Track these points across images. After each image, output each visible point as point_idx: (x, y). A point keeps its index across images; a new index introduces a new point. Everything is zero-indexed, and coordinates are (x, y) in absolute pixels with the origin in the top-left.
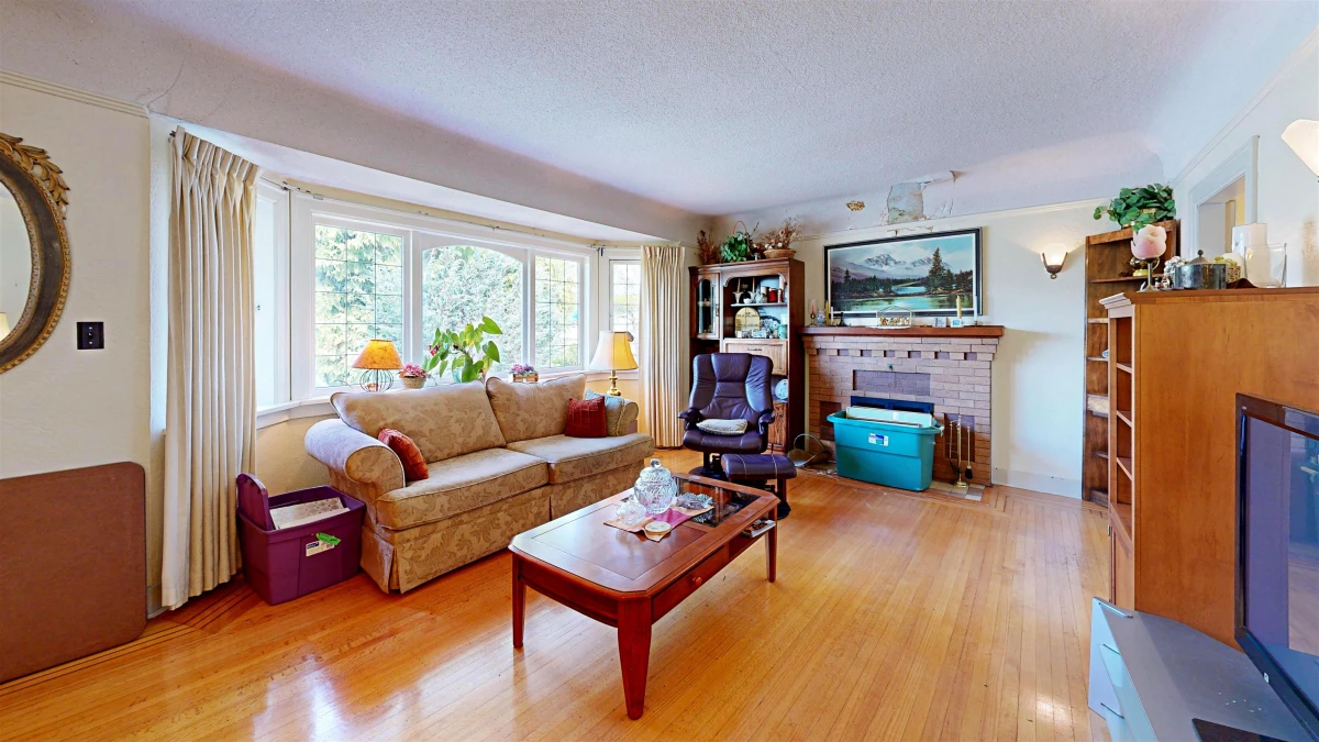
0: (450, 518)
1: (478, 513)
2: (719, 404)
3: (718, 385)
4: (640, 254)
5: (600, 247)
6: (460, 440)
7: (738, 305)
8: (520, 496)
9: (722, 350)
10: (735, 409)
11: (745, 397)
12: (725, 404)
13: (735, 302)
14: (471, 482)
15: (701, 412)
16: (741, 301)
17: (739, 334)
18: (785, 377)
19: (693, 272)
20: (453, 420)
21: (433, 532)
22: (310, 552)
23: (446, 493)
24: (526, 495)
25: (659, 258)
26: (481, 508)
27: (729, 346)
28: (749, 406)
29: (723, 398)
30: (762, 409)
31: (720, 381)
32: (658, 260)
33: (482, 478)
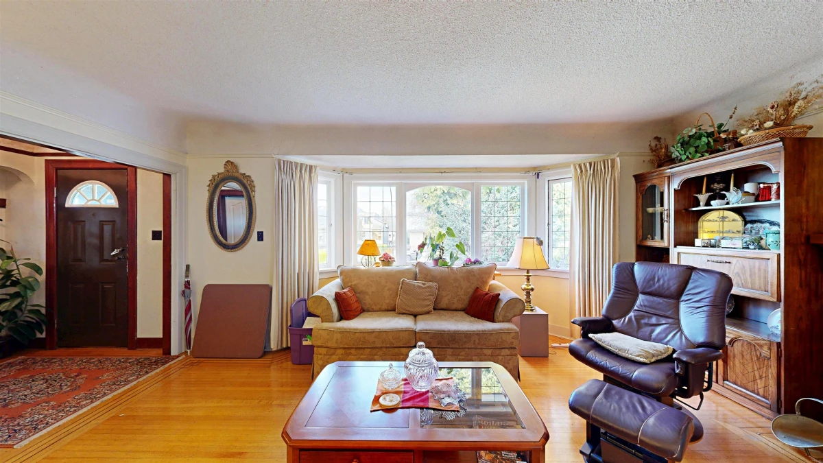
0: (345, 348)
1: (361, 351)
2: (638, 319)
3: (641, 298)
4: (571, 172)
5: (537, 172)
6: (387, 301)
7: (702, 208)
8: (392, 349)
9: (673, 260)
10: (658, 330)
11: (678, 319)
12: (646, 321)
13: (699, 205)
14: (357, 329)
15: (615, 322)
16: (708, 204)
17: (698, 242)
18: (775, 305)
19: (639, 179)
20: (386, 288)
21: (334, 354)
22: (305, 343)
23: (341, 332)
24: (396, 350)
25: (590, 172)
26: (364, 348)
27: (682, 256)
28: (680, 330)
29: (644, 314)
30: (701, 339)
31: (643, 293)
32: (590, 175)
33: (365, 329)
